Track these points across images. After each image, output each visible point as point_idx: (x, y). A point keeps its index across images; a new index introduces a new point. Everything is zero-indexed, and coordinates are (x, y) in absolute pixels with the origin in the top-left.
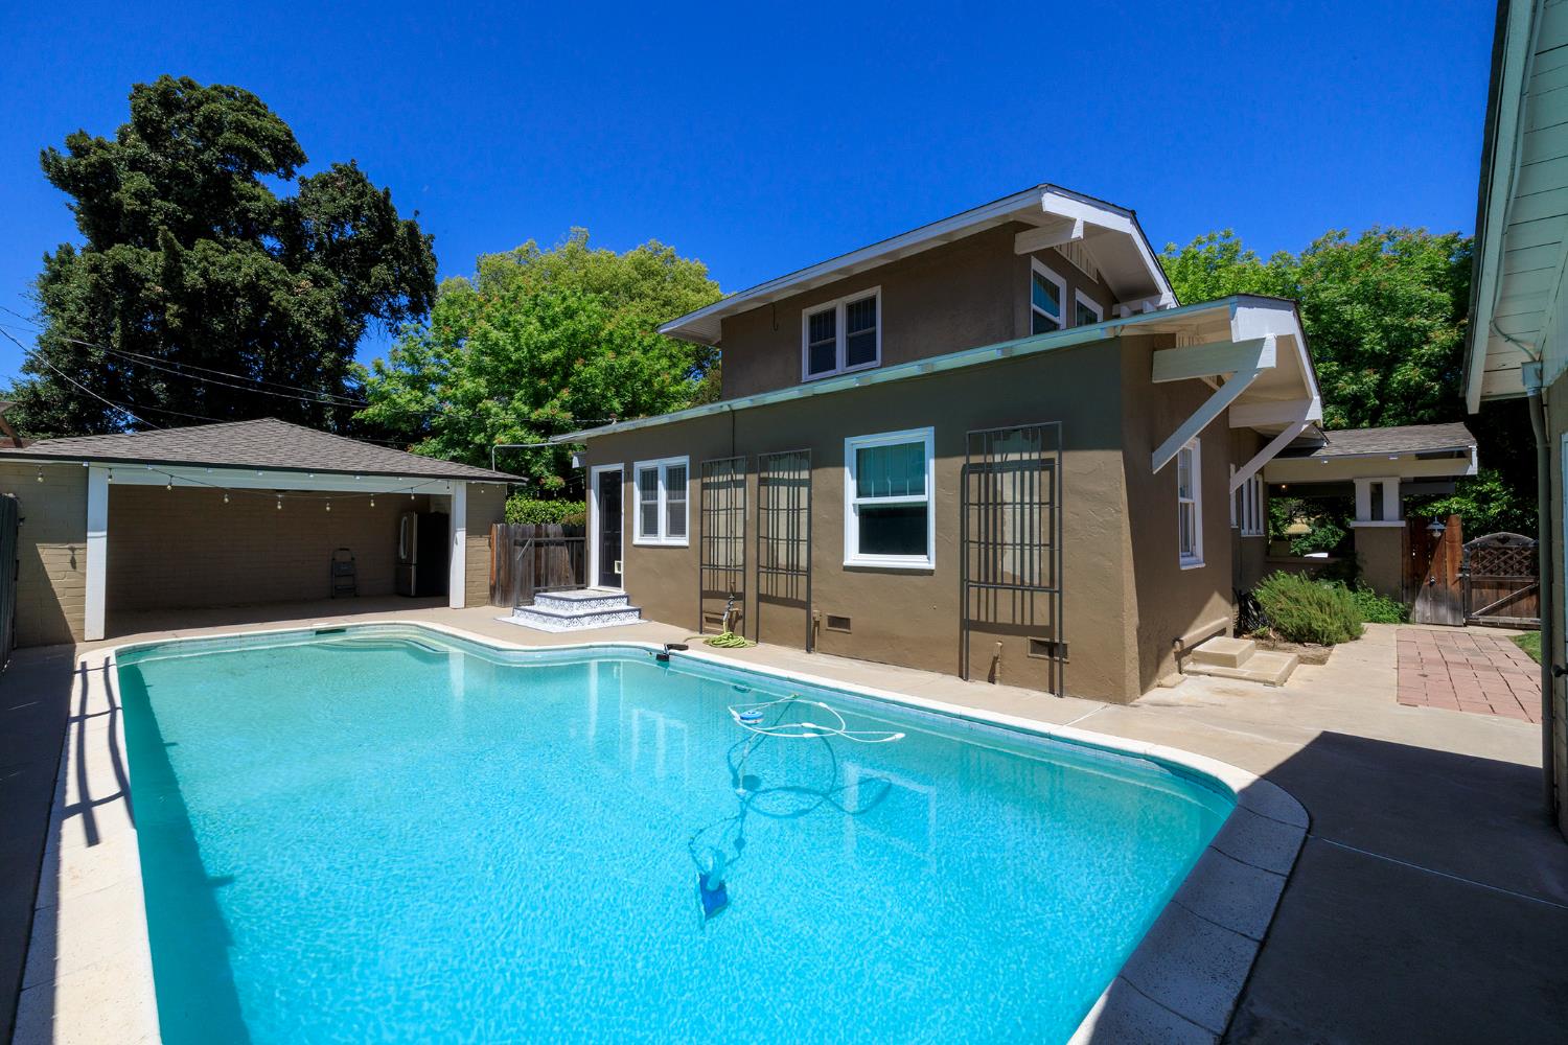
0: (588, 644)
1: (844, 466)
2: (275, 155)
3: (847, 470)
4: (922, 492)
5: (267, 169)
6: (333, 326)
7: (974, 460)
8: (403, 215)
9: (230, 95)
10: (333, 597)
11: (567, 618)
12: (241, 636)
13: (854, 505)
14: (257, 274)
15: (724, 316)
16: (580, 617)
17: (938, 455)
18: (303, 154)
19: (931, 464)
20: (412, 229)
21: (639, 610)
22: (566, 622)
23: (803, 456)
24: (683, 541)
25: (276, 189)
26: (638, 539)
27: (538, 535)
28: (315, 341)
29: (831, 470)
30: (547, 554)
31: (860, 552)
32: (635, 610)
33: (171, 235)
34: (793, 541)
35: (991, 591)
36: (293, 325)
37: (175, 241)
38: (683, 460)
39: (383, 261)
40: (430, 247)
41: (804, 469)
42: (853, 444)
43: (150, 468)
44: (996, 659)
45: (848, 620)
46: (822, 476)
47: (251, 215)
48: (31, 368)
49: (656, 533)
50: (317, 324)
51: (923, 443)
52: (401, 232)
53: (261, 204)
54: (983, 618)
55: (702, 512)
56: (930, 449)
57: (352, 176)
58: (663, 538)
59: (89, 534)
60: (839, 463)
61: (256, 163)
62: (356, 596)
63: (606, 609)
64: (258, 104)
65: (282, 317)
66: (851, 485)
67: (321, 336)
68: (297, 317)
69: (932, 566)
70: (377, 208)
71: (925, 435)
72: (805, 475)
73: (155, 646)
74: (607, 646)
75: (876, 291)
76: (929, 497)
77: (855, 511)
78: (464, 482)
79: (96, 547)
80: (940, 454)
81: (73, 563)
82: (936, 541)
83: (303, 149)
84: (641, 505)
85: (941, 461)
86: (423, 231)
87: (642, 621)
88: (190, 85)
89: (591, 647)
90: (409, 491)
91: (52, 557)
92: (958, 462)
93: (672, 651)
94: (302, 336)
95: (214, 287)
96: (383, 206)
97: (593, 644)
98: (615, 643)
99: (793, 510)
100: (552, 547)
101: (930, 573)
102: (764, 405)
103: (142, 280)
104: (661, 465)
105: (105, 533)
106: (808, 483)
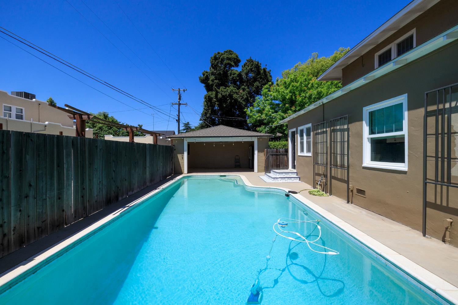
0: (269, 187)
1: (362, 121)
2: (235, 63)
3: (364, 122)
4: (401, 129)
5: (233, 66)
6: (247, 100)
7: (431, 108)
8: (262, 67)
9: (227, 52)
10: (235, 168)
11: (273, 178)
12: (205, 175)
13: (368, 138)
14: (231, 92)
15: (343, 67)
16: (277, 178)
17: (409, 109)
18: (240, 60)
19: (406, 114)
20: (264, 70)
21: (299, 178)
22: (273, 179)
23: (345, 118)
24: (310, 154)
25: (238, 70)
26: (299, 154)
27: (277, 152)
28: (243, 105)
29: (358, 123)
30: (279, 158)
31: (372, 160)
32: (298, 178)
33: (216, 87)
34: (342, 155)
35: (445, 188)
36: (238, 102)
37: (217, 89)
38: (310, 125)
39: (257, 81)
40: (270, 73)
41: (345, 125)
42: (367, 110)
43: (192, 138)
44: (447, 229)
45: (364, 191)
46: (353, 127)
47: (234, 78)
48: (201, 120)
49: (303, 151)
50: (244, 100)
51: (403, 103)
52: (262, 72)
53: (236, 75)
54: (438, 202)
55: (315, 144)
56: (405, 106)
57: (250, 61)
58: (305, 154)
59: (184, 152)
60: (361, 120)
61: (231, 66)
62: (240, 167)
63: (288, 176)
64: (231, 52)
65: (236, 100)
66: (366, 129)
67: (244, 103)
68: (239, 100)
69: (406, 169)
70: (256, 67)
71: (403, 99)
72: (346, 127)
73: (191, 176)
74: (275, 189)
75: (413, 32)
76: (405, 132)
77: (368, 141)
78: (257, 137)
79: (186, 154)
80: (411, 108)
81: (182, 158)
82: (408, 156)
83: (240, 58)
84: (300, 142)
85: (411, 112)
86: (267, 70)
87: (300, 181)
88: (219, 53)
89: (270, 188)
90: (242, 141)
91: (179, 156)
92: (421, 111)
93: (290, 193)
94: (240, 104)
95: (223, 96)
96: (258, 67)
97: (271, 187)
98: (278, 188)
99: (342, 142)
100: (281, 156)
101: (404, 173)
102: (333, 100)
103: (212, 98)
104: (304, 127)
105: (186, 152)
106: (348, 130)
